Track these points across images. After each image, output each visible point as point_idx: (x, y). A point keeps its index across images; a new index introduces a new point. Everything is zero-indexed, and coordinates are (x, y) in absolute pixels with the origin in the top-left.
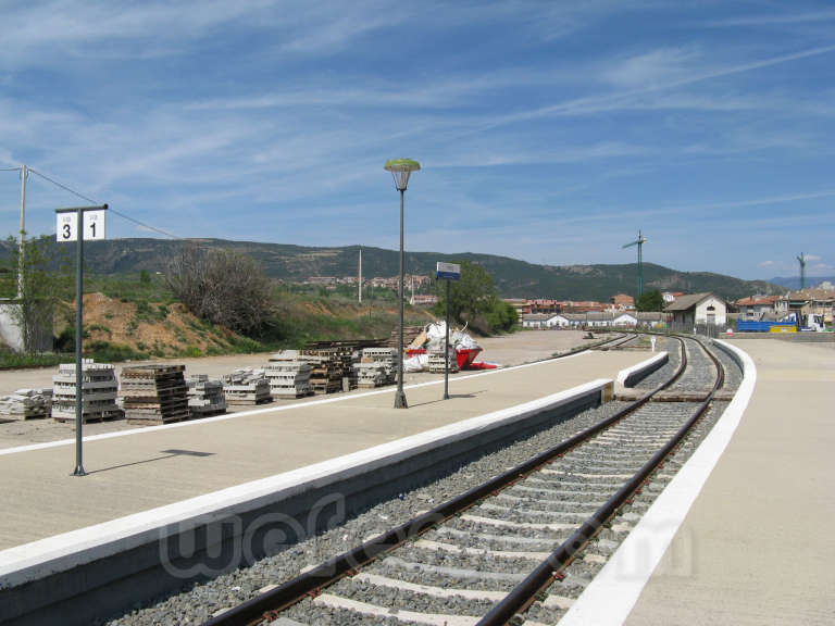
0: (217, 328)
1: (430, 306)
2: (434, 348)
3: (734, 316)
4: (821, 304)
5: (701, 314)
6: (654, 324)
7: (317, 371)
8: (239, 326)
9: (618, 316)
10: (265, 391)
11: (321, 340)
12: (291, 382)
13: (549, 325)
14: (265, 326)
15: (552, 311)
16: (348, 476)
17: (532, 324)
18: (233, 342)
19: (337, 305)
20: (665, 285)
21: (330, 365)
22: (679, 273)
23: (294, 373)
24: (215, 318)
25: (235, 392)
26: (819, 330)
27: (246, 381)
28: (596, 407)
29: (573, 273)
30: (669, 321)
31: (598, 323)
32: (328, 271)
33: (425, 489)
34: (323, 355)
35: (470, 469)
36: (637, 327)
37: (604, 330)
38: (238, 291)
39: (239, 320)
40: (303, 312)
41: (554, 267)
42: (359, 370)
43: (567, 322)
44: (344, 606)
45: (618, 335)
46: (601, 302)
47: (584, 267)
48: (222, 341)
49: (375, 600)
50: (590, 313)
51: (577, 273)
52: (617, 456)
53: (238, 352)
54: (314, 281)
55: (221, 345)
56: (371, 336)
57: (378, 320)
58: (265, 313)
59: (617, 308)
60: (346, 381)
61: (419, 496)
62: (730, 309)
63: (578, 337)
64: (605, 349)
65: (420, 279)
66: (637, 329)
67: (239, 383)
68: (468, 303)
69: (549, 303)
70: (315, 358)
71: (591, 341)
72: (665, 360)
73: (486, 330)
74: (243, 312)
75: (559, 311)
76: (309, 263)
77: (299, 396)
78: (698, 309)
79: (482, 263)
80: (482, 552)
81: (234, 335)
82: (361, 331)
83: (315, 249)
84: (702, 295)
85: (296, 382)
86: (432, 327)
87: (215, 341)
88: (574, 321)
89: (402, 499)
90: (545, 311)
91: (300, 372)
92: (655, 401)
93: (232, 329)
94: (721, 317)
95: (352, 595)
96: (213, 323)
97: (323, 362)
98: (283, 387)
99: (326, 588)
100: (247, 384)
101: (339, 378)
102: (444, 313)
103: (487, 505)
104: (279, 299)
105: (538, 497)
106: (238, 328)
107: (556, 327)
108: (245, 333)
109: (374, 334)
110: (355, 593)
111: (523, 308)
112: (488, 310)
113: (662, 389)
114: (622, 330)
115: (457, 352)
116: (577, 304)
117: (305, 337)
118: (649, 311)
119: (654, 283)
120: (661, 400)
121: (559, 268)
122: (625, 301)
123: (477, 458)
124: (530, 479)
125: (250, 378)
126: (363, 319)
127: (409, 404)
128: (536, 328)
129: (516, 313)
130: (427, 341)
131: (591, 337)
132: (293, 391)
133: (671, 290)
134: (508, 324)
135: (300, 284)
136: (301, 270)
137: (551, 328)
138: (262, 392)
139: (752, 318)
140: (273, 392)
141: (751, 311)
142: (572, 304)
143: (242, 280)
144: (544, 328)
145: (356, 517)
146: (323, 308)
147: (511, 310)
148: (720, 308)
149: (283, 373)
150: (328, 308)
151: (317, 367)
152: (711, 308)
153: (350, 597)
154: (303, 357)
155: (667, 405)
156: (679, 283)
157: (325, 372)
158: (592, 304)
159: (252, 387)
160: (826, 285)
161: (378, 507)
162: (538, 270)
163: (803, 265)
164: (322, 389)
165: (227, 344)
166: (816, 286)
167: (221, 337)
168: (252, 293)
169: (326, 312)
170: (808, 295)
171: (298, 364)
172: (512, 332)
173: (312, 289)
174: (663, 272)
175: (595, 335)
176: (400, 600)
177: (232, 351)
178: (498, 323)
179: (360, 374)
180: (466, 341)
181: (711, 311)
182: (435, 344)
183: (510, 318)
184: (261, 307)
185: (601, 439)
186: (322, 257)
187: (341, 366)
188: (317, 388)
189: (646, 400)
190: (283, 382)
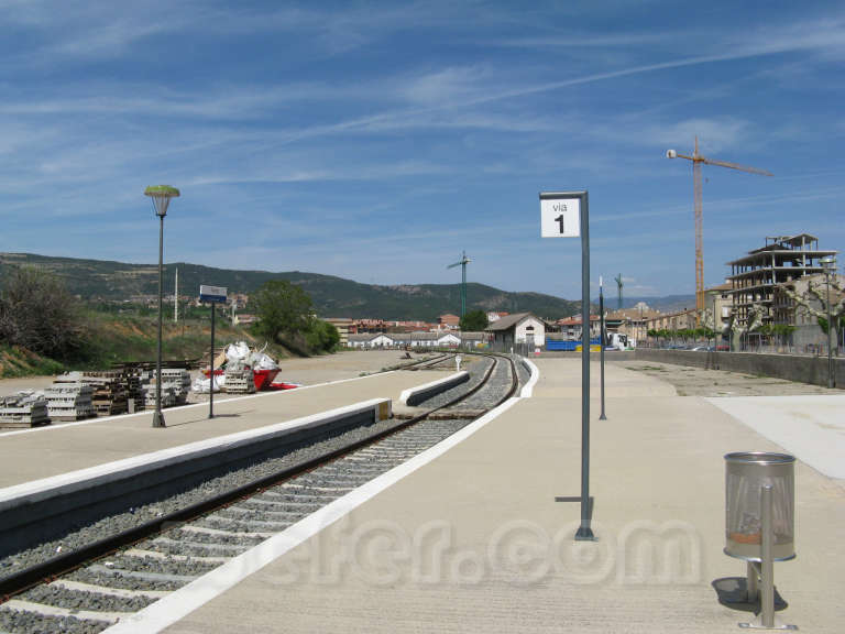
0: (16, 349)
1: (249, 326)
2: (233, 369)
3: (555, 335)
4: (635, 323)
5: (521, 334)
6: (477, 343)
7: (101, 393)
8: (40, 347)
9: (441, 336)
10: (43, 413)
11: (130, 361)
12: (71, 404)
13: (373, 345)
14: (70, 347)
15: (379, 330)
16: (69, 491)
17: (356, 344)
18: (32, 364)
19: (150, 324)
20: (492, 304)
21: (115, 386)
22: (506, 293)
23: (74, 395)
24: (14, 338)
25: (10, 414)
26: (623, 348)
27: (21, 403)
28: (368, 426)
29: (401, 293)
30: (490, 341)
31: (422, 343)
32: (149, 289)
33: (158, 504)
34: (107, 376)
35: (213, 484)
36: (460, 346)
37: (426, 350)
38: (39, 310)
39: (41, 341)
40: (110, 332)
41: (382, 287)
42: (147, 391)
43: (391, 342)
44: (27, 610)
45: (438, 354)
46: (427, 322)
47: (414, 287)
48: (21, 362)
49: (62, 603)
50: (415, 333)
51: (406, 293)
52: (363, 470)
53: (38, 374)
54: (135, 300)
55: (20, 366)
56: (182, 356)
57: (192, 341)
58: (69, 333)
59: (443, 327)
60: (131, 402)
61: (151, 510)
62: (548, 329)
63: (396, 357)
64: (416, 369)
65: (245, 298)
66: (458, 349)
67: (14, 405)
68: (286, 323)
69: (375, 323)
70: (98, 379)
71: (406, 362)
72: (465, 379)
73: (305, 350)
74: (45, 332)
75: (385, 330)
76: (130, 280)
77: (79, 418)
78: (518, 329)
79: (309, 281)
80: (185, 558)
81: (36, 357)
82: (173, 351)
83: (136, 266)
84: (523, 315)
85: (76, 404)
86: (232, 348)
87: (12, 362)
88: (398, 340)
89: (132, 513)
90: (372, 331)
91: (81, 394)
92: (431, 419)
93: (32, 349)
94: (540, 338)
95: (43, 600)
96: (12, 344)
97: (107, 383)
98: (63, 409)
99: (18, 594)
100: (22, 406)
101: (124, 400)
102: (262, 333)
103: (213, 517)
104: (84, 318)
105: (266, 509)
106: (39, 349)
107: (380, 347)
108: (47, 354)
109: (185, 354)
110: (44, 598)
111: (349, 327)
112: (307, 330)
113: (446, 407)
114: (442, 350)
115: (254, 372)
116: (403, 324)
117: (111, 358)
118: (472, 331)
119: (482, 304)
120: (437, 418)
121: (387, 287)
122: (451, 321)
123: (223, 474)
124: (268, 493)
125: (25, 400)
126: (176, 339)
127: (167, 424)
128: (359, 348)
129: (337, 333)
130: (226, 362)
131: (408, 357)
132: (73, 413)
133: (498, 310)
134: (329, 344)
135: (121, 303)
136: (122, 288)
137: (374, 348)
138: (39, 414)
139: (572, 337)
140: (51, 414)
141: (571, 331)
142: (397, 324)
143: (44, 299)
144: (368, 348)
145: (78, 530)
146: (134, 327)
147: (332, 330)
148: (539, 328)
149: (64, 395)
150: (139, 327)
151: (101, 388)
152: (530, 328)
153: (39, 602)
154: (87, 378)
155: (442, 423)
156: (505, 304)
157: (109, 393)
158: (418, 324)
159: (27, 409)
160: (641, 306)
161: (104, 521)
162: (366, 290)
163: (620, 286)
164: (105, 410)
165: (26, 365)
166: (632, 306)
167: (20, 358)
168: (55, 312)
169: (137, 332)
170: (624, 315)
171: (79, 385)
172: (333, 352)
173: (133, 308)
174: (490, 292)
175: (412, 354)
176: (87, 602)
177: (32, 372)
178: (318, 343)
179: (148, 395)
180: (265, 362)
181: (531, 331)
182: (233, 365)
183: (331, 338)
184: (65, 327)
185: (356, 456)
186: (142, 275)
187: (127, 387)
188: (100, 410)
189: (423, 418)
190: (63, 404)
